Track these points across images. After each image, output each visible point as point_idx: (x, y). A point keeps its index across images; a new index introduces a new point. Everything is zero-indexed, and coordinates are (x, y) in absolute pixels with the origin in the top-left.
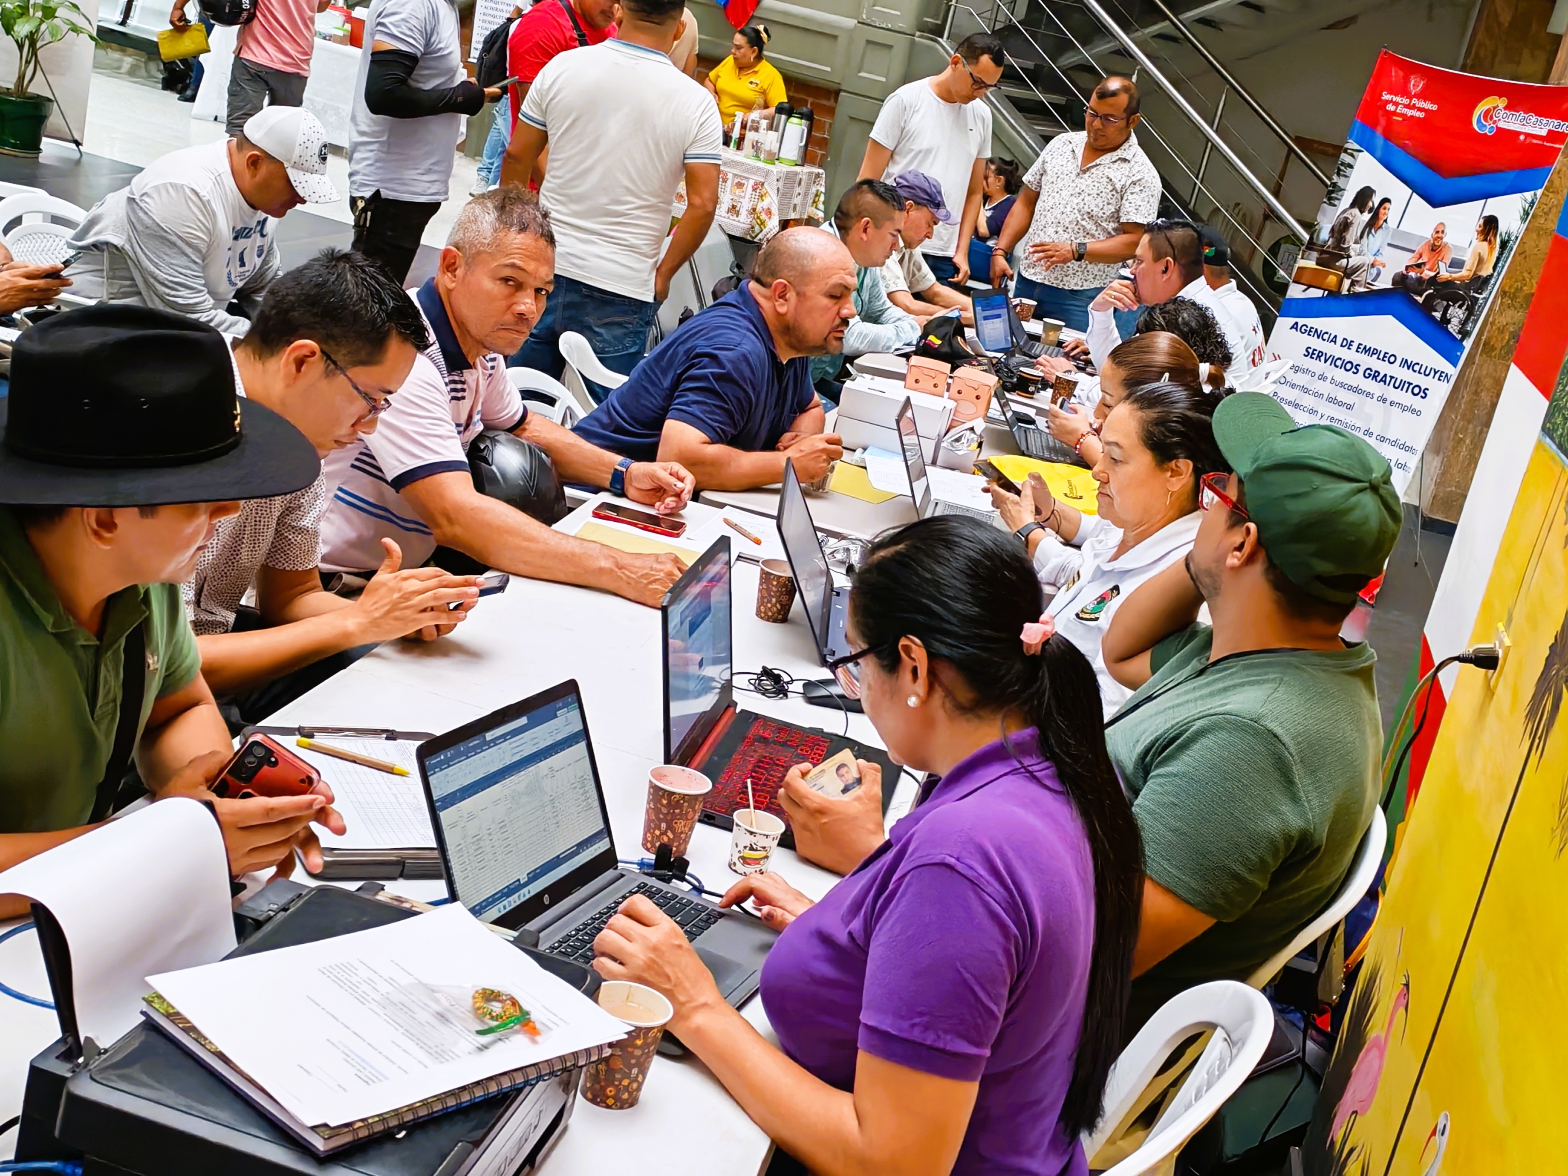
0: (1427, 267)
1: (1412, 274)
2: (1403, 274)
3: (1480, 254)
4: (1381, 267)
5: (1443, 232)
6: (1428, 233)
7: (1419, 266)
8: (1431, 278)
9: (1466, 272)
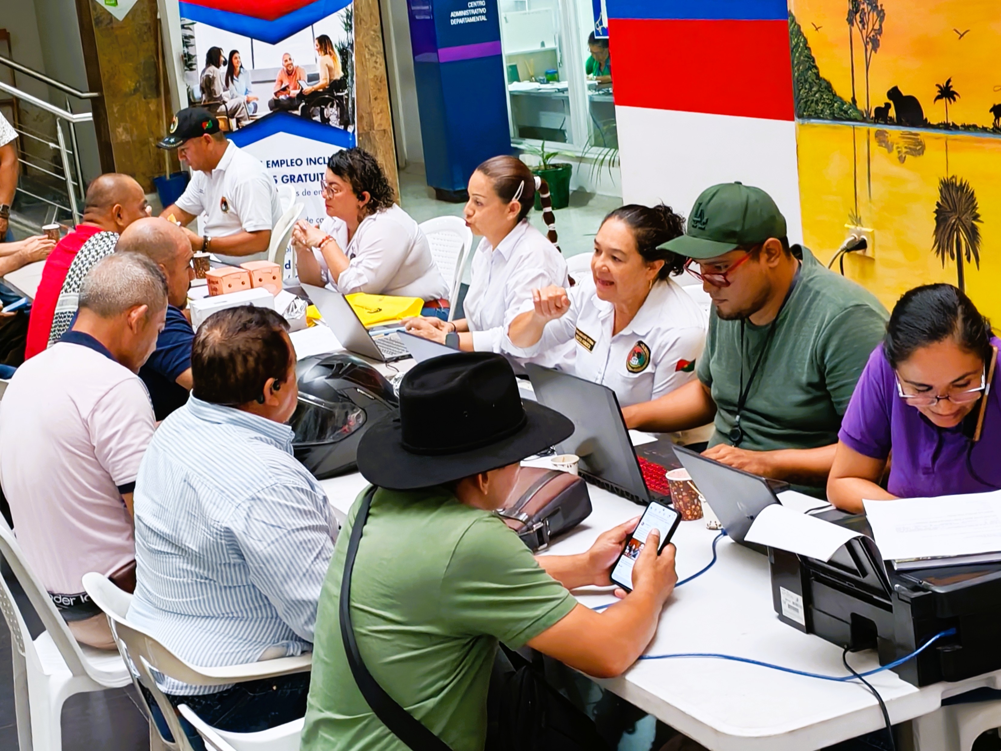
0: (291, 87)
1: (282, 97)
2: (275, 100)
3: (327, 65)
4: (255, 101)
5: (290, 59)
6: (280, 65)
7: (284, 89)
8: (298, 95)
9: (323, 81)
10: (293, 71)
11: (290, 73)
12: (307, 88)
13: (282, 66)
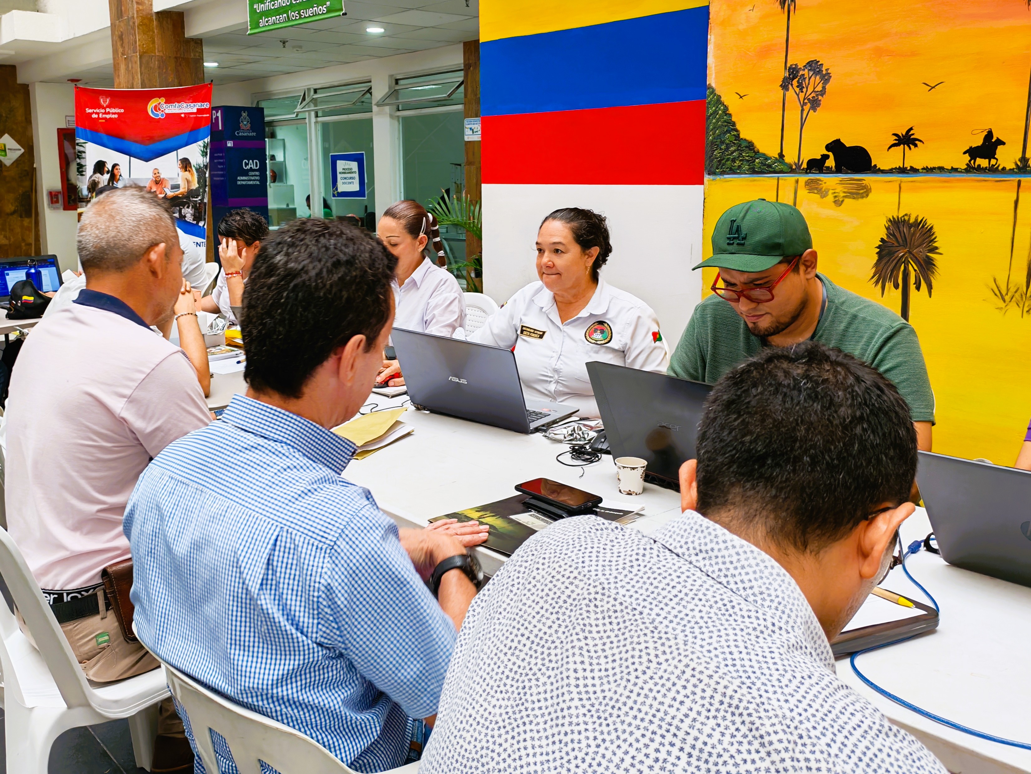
3: (186, 179)
5: (158, 173)
10: (160, 180)
11: (158, 182)
13: (152, 177)
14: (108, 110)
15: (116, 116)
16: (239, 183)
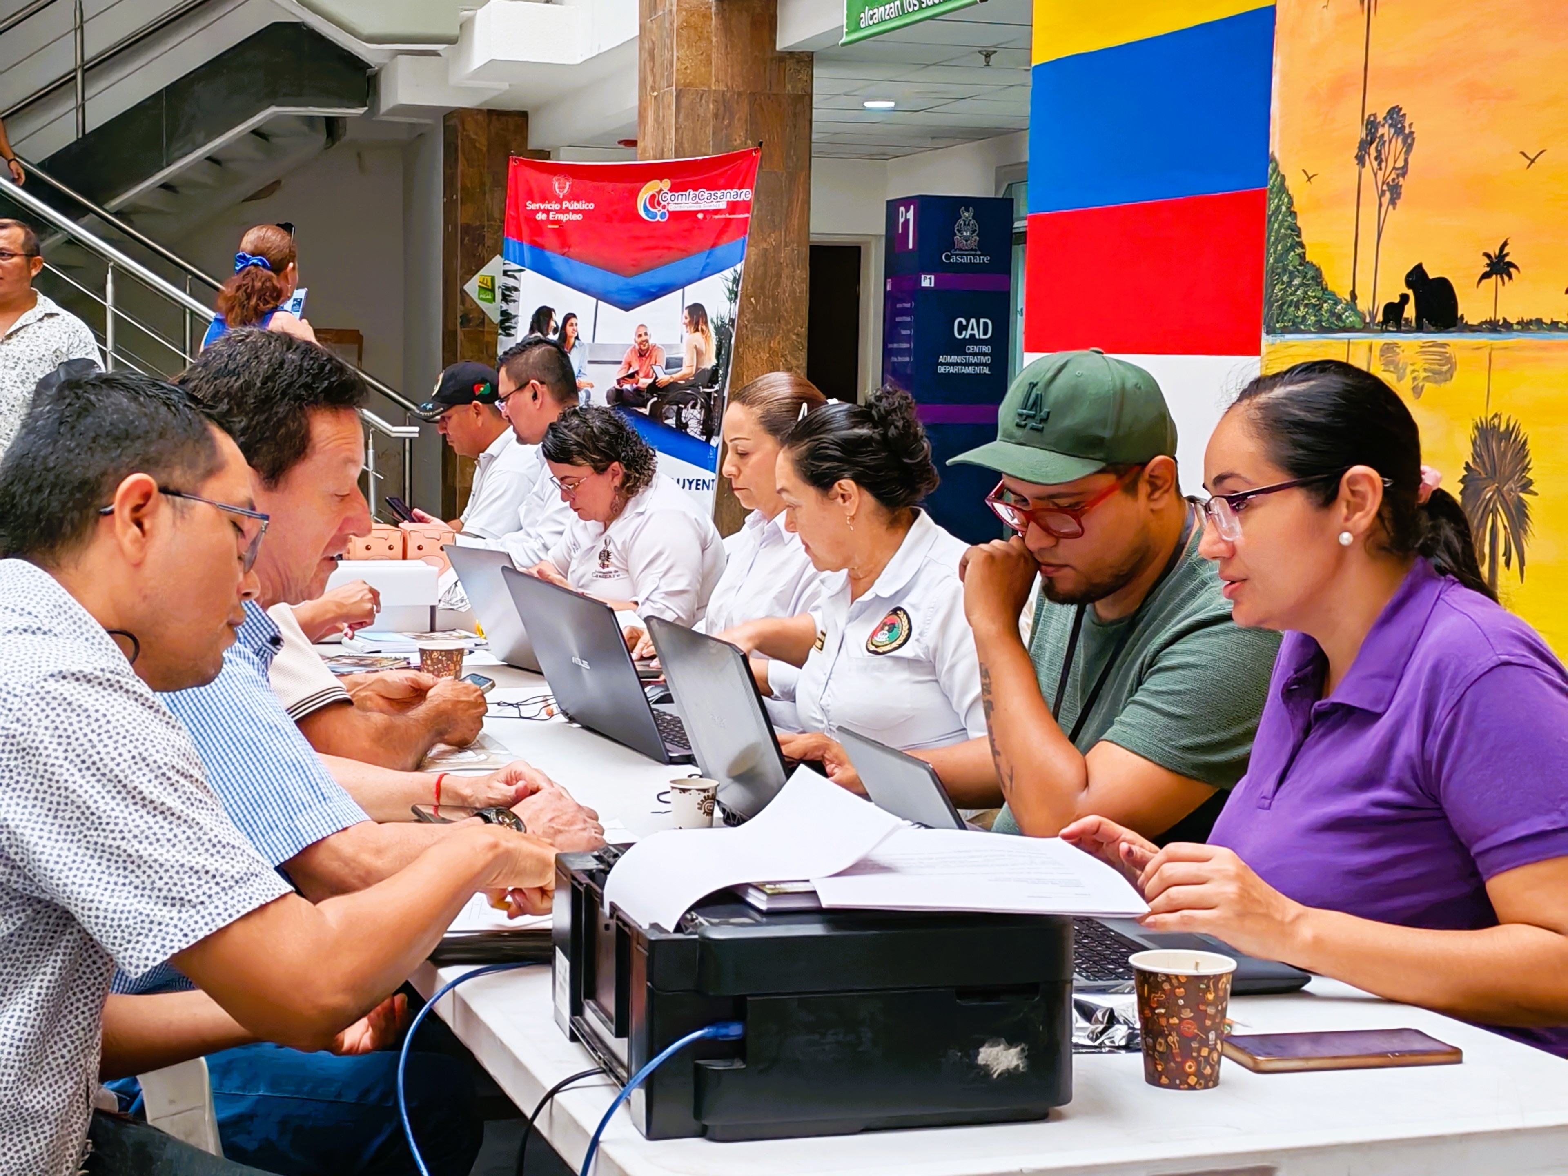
9: (687, 369)
10: (648, 350)
11: (644, 352)
12: (664, 377)
13: (633, 342)
14: (566, 204)
15: (579, 217)
16: (941, 370)
